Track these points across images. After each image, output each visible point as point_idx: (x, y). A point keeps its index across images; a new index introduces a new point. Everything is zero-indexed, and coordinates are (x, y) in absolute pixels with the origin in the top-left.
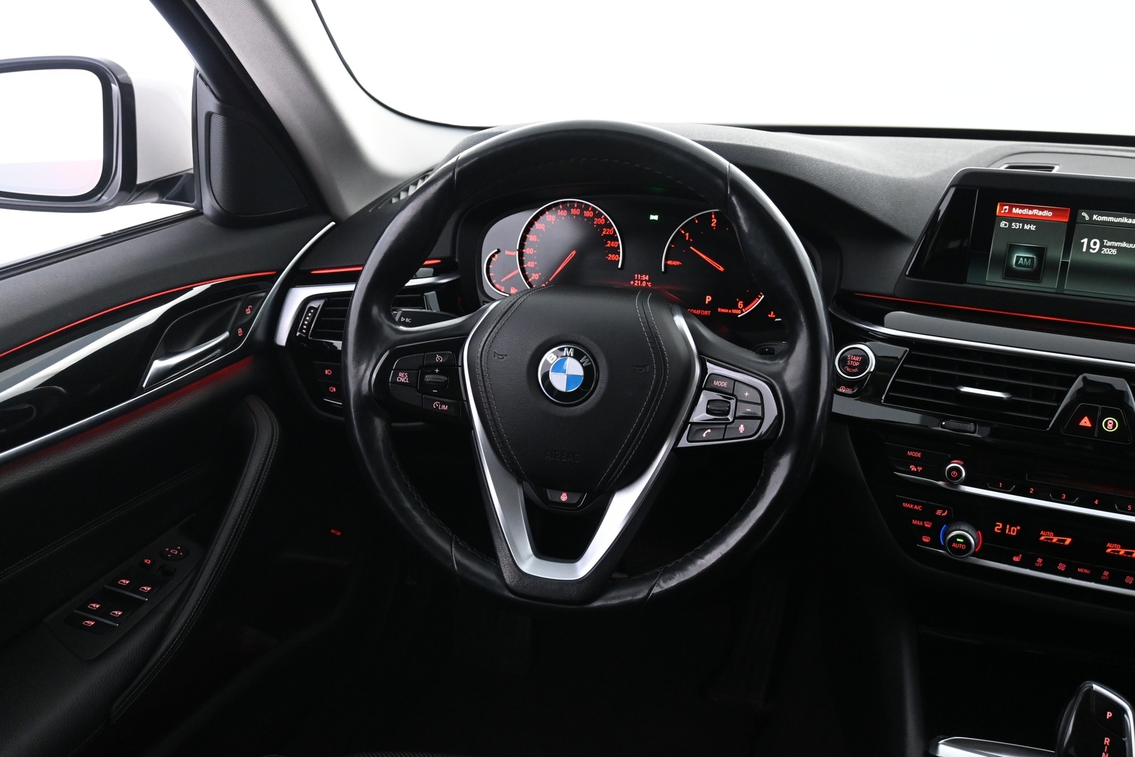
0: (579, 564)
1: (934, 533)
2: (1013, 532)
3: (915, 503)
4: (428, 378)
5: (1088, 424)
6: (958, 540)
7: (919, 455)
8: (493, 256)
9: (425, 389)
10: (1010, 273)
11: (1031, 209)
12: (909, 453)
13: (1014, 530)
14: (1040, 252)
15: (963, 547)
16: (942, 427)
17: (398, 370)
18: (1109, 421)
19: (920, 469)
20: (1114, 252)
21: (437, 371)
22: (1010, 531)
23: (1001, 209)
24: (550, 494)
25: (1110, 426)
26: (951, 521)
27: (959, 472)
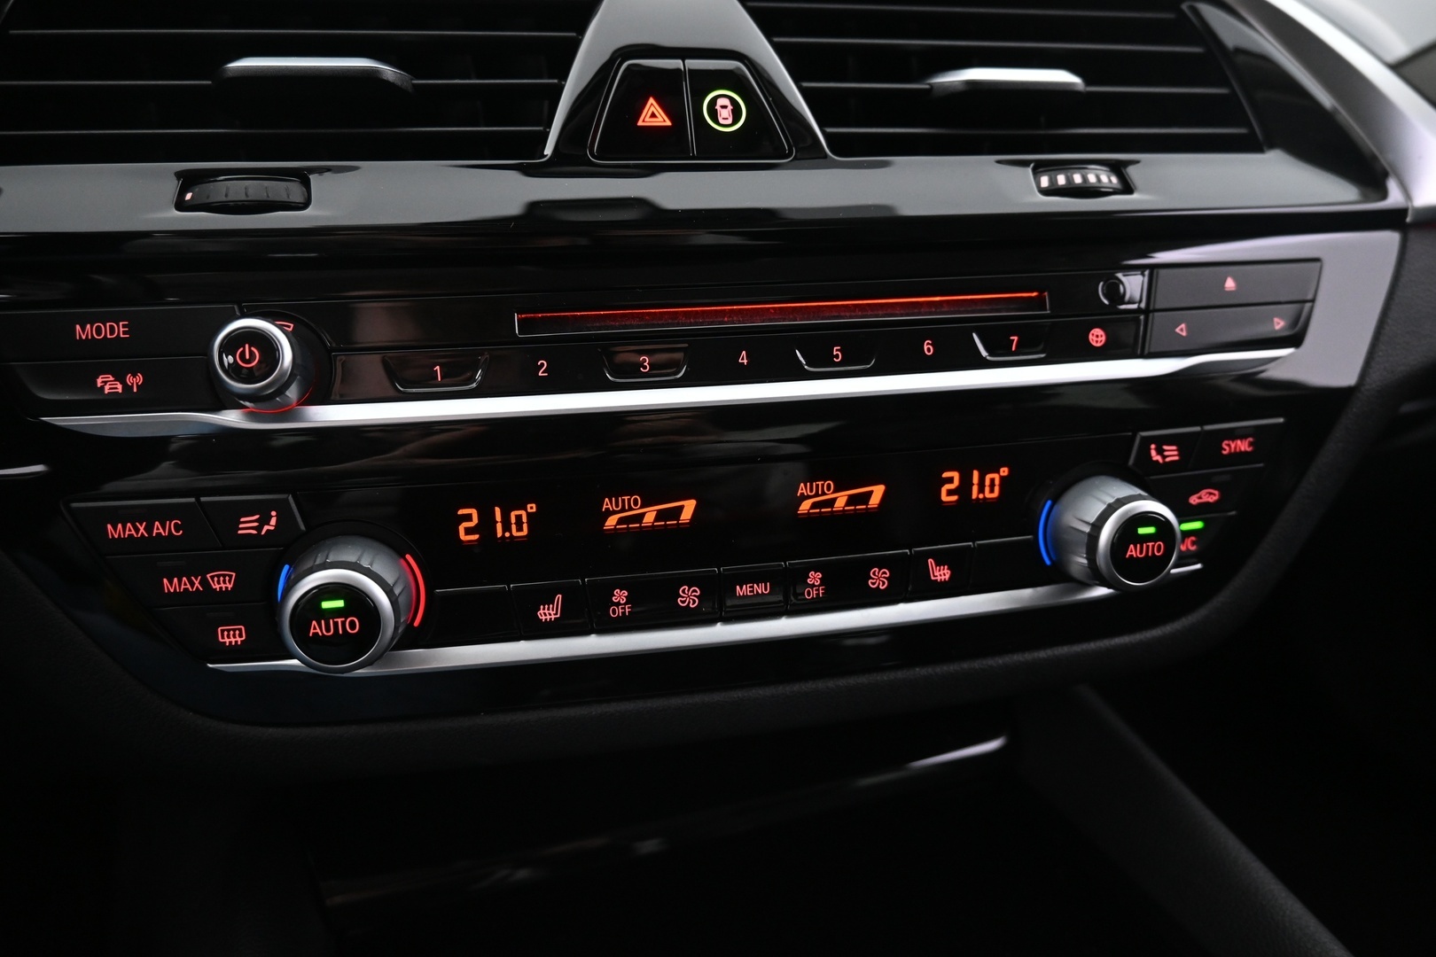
1: (255, 602)
2: (520, 529)
3: (149, 514)
5: (662, 120)
6: (326, 605)
7: (121, 330)
12: (81, 332)
13: (519, 518)
15: (352, 625)
18: (721, 102)
19: (135, 381)
22: (507, 527)
25: (725, 115)
27: (269, 348)
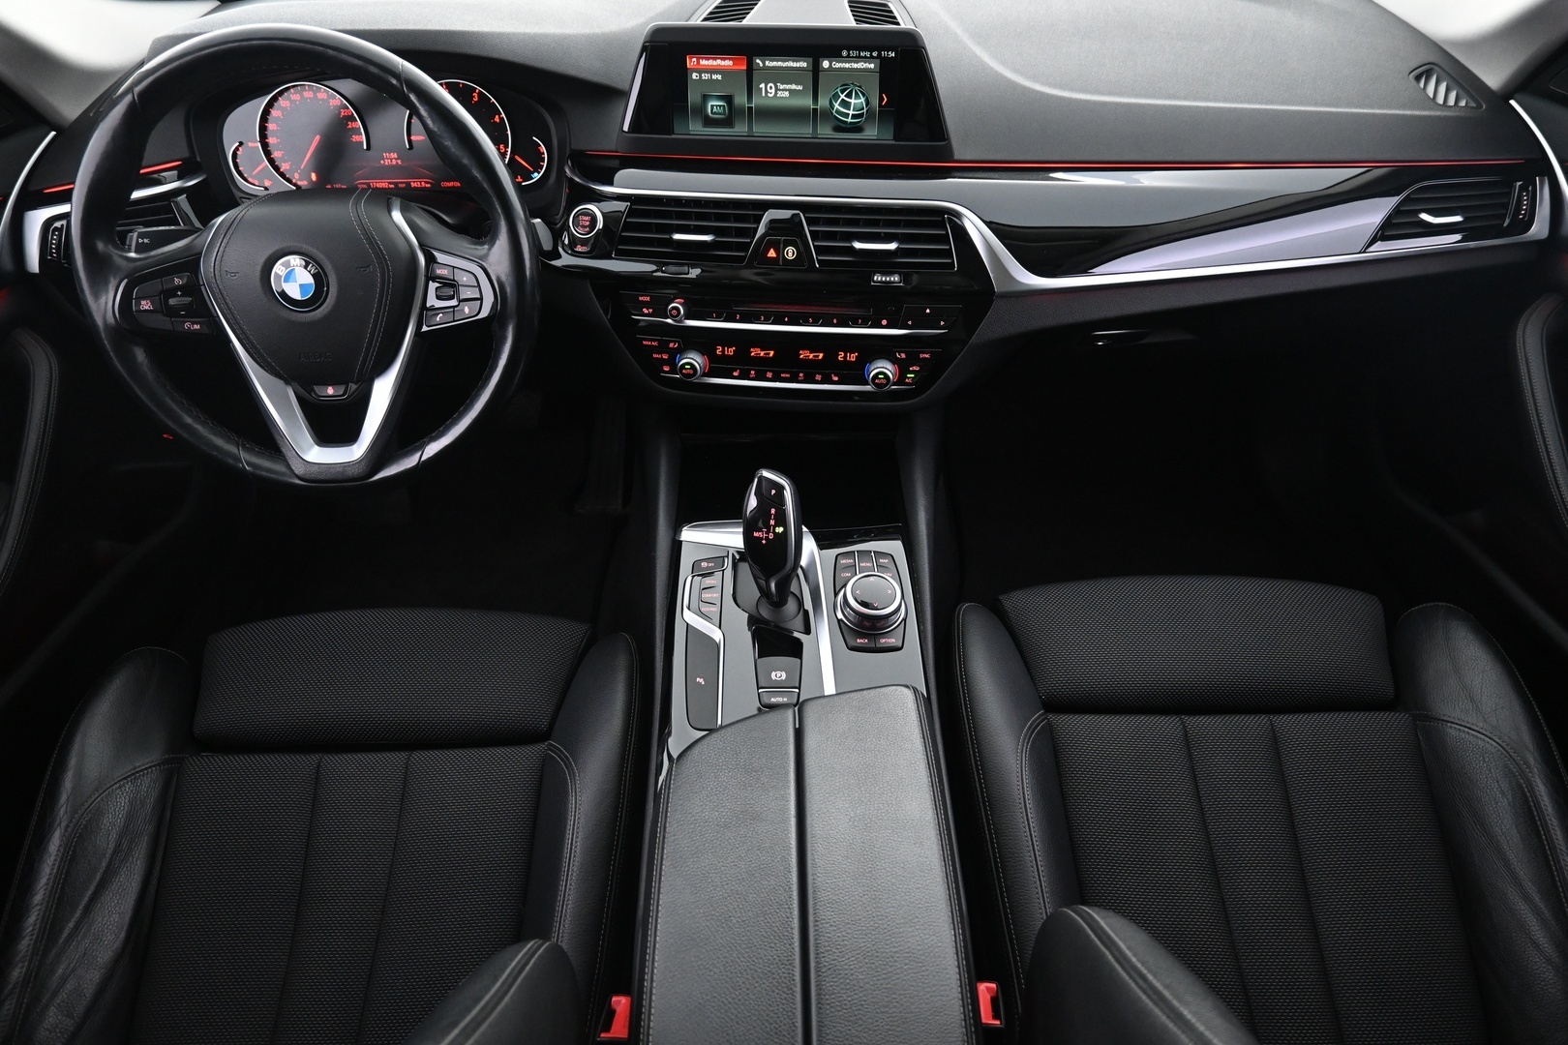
0: (355, 447)
1: (672, 362)
2: (731, 353)
3: (652, 340)
4: (172, 301)
5: (774, 255)
6: (686, 366)
7: (648, 299)
8: (237, 149)
9: (172, 312)
10: (709, 122)
11: (715, 59)
12: (641, 299)
13: (731, 350)
14: (729, 99)
15: (692, 372)
16: (663, 272)
17: (139, 299)
18: (790, 250)
19: (651, 311)
20: (787, 94)
21: (179, 293)
22: (728, 352)
23: (691, 62)
24: (319, 390)
25: (790, 254)
26: (682, 351)
27: (679, 309)
